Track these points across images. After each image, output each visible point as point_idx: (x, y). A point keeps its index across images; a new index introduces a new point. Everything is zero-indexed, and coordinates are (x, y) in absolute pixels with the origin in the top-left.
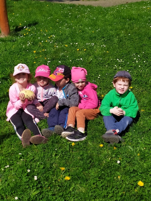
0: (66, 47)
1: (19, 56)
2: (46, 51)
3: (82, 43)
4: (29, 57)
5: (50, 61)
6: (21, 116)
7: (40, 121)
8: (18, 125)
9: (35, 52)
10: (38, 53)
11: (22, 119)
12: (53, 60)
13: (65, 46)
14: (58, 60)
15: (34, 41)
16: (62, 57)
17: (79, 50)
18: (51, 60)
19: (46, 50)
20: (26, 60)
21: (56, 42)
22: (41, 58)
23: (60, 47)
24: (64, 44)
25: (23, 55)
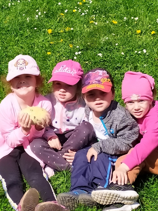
0: (114, 24)
1: (17, 38)
2: (73, 31)
3: (148, 18)
4: (37, 41)
5: (80, 53)
6: (17, 162)
7: (56, 173)
8: (11, 179)
9: (50, 31)
10: (55, 35)
11: (19, 167)
12: (87, 49)
13: (112, 23)
14: (97, 51)
15: (49, 10)
16: (104, 45)
17: (142, 32)
18: (82, 50)
19: (72, 29)
20: (32, 47)
21: (93, 13)
22: (61, 45)
23: (103, 24)
24: (110, 18)
25: (27, 37)
